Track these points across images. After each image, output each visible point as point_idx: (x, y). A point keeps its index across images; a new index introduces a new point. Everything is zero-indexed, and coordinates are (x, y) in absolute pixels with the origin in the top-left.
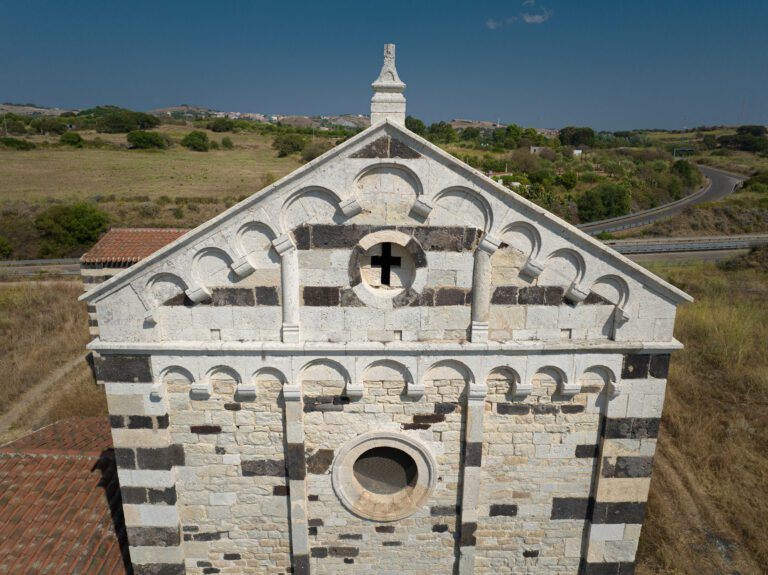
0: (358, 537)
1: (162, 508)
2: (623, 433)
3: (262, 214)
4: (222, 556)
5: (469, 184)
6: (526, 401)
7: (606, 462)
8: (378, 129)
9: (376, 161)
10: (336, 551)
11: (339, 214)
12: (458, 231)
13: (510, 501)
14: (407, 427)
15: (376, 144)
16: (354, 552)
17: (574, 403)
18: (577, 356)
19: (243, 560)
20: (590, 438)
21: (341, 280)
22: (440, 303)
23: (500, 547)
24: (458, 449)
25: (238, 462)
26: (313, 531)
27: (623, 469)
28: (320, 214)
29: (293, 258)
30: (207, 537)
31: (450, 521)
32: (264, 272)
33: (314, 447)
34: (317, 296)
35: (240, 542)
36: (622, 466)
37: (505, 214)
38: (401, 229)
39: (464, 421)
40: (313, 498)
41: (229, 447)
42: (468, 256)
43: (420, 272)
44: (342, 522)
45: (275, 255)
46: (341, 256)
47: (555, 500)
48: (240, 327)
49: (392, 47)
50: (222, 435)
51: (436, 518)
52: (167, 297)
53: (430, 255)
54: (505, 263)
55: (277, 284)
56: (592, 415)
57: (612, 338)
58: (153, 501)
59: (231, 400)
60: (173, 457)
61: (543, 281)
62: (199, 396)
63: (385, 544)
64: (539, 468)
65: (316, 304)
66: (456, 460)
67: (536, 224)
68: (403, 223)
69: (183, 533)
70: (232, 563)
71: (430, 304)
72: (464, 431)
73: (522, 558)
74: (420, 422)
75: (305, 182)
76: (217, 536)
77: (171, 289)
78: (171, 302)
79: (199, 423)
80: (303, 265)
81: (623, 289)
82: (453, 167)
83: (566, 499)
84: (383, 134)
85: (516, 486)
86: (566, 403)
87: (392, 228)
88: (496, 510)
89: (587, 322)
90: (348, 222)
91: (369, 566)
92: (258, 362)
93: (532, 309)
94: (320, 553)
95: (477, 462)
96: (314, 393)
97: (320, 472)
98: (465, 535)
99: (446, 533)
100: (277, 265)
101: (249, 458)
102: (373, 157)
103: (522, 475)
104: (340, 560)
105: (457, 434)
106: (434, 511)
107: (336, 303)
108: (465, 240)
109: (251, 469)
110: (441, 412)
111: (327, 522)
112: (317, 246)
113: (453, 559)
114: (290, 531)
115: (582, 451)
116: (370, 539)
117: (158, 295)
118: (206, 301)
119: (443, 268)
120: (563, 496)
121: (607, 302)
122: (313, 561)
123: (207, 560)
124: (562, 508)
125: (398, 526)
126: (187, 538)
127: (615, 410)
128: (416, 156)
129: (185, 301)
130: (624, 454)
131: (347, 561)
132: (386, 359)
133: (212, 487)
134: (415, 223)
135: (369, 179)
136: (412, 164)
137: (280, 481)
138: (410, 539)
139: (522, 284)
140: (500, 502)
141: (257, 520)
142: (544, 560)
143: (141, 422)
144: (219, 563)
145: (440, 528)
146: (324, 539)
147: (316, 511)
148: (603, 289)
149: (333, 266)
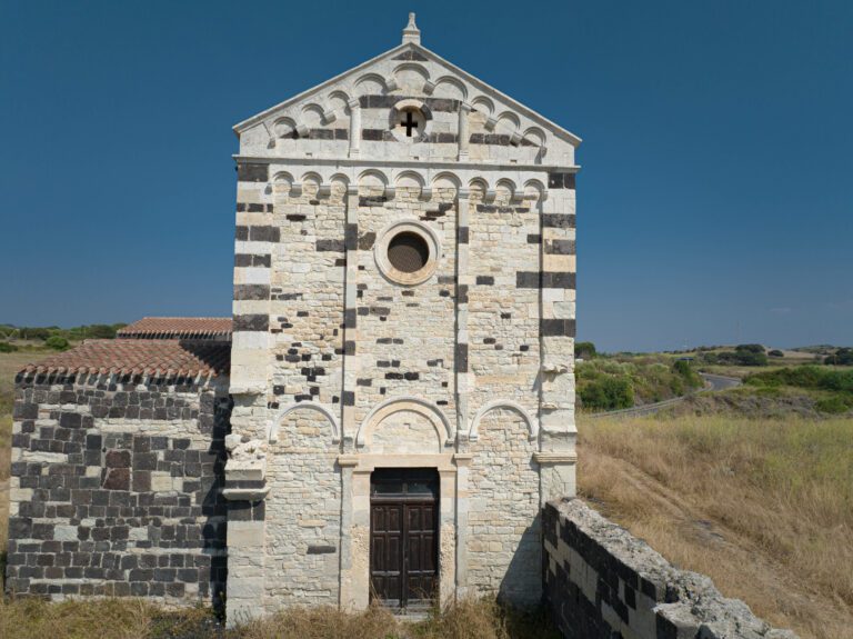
0: (390, 299)
1: (261, 269)
2: (554, 223)
3: (342, 87)
4: (296, 313)
5: (454, 75)
6: (495, 204)
7: (546, 244)
8: (406, 46)
9: (405, 62)
10: (374, 310)
11: (386, 89)
12: (450, 101)
13: (489, 274)
14: (422, 219)
15: (406, 54)
16: (387, 311)
17: (523, 206)
18: (521, 173)
19: (310, 317)
20: (535, 230)
21: (384, 126)
22: (441, 142)
23: (485, 309)
24: (454, 235)
25: (314, 241)
26: (360, 294)
27: (557, 248)
28: (374, 89)
29: (358, 111)
30: (287, 297)
31: (450, 287)
32: (341, 121)
33: (363, 230)
34: (371, 135)
35: (309, 303)
36: (557, 246)
37: (474, 92)
38: (419, 99)
39: (457, 216)
40: (361, 268)
41: (310, 231)
42: (455, 115)
43: (429, 123)
44: (379, 287)
45: (348, 110)
46: (385, 113)
47: (518, 273)
49: (413, 14)
50: (306, 223)
51: (441, 286)
52: (283, 133)
53: (434, 114)
54: (476, 120)
55: (348, 127)
56: (534, 214)
57: (540, 162)
58: (256, 264)
59: (314, 198)
60: (272, 235)
61: (498, 131)
62: (295, 194)
63: (408, 305)
64: (505, 250)
65: (369, 139)
66: (453, 242)
67: (491, 98)
68: (419, 96)
69: (271, 293)
70: (302, 319)
71: (435, 142)
72: (457, 222)
73: (500, 319)
74: (430, 216)
75: (367, 71)
76: (293, 297)
77: (286, 128)
78: (286, 136)
79: (293, 212)
80: (363, 117)
81: (542, 136)
82: (445, 66)
83: (525, 273)
84: (409, 49)
85: (492, 263)
86: (518, 206)
87: (413, 98)
88: (483, 280)
89: (525, 155)
90: (389, 94)
91: (397, 323)
92: (333, 170)
93: (494, 147)
94: (364, 311)
95: (466, 241)
96: (366, 194)
97: (367, 249)
98: (460, 296)
99: (448, 298)
100: (348, 117)
101: (322, 238)
102: (403, 59)
103: (495, 255)
104: (377, 318)
105: (453, 225)
106: (441, 280)
107: (381, 139)
108: (453, 106)
109: (323, 246)
110: (443, 209)
111: (370, 287)
112: (372, 107)
113: (454, 319)
114: (345, 294)
115: (535, 239)
116: (398, 304)
117: (278, 132)
118: (306, 136)
119: (439, 122)
120: (523, 270)
121: (535, 145)
122: (359, 318)
123: (284, 316)
124: (523, 279)
125: (416, 290)
126: (274, 297)
127: (548, 208)
128: (426, 60)
129: (295, 135)
130: (557, 238)
131: (383, 319)
132: (410, 170)
133: (296, 259)
134: (426, 96)
135: (401, 74)
136: (424, 64)
137: (340, 255)
138: (424, 302)
139: (486, 132)
140: (482, 274)
141: (323, 284)
142: (515, 321)
143: (256, 208)
144: (293, 319)
145: (444, 294)
146: (367, 301)
147: (363, 278)
148: (532, 138)
149: (380, 118)
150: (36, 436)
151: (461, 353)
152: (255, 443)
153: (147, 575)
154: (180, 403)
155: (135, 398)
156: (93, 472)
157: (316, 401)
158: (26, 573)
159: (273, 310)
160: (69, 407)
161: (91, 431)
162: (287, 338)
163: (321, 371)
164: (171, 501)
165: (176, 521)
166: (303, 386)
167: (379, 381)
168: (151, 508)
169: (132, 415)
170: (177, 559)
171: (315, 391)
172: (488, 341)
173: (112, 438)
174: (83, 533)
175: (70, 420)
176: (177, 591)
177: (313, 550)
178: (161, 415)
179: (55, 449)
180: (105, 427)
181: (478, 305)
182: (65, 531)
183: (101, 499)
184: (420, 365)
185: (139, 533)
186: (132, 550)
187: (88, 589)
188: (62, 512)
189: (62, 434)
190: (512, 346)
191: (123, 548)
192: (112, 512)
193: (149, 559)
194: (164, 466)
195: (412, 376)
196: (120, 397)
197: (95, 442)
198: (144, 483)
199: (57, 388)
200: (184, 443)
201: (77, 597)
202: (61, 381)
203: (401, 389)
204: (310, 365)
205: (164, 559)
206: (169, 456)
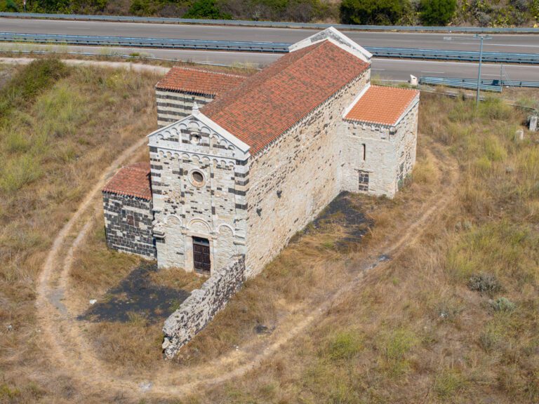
0: (193, 190)
1: (158, 177)
2: (238, 175)
4: (169, 190)
5: (206, 127)
6: (221, 167)
7: (236, 181)
9: (192, 120)
10: (189, 193)
11: (187, 128)
13: (220, 187)
14: (200, 168)
16: (193, 193)
18: (227, 159)
19: (172, 192)
20: (233, 176)
21: (188, 140)
22: (205, 145)
23: (219, 197)
24: (210, 174)
25: (172, 171)
26: (185, 188)
28: (184, 128)
29: (180, 134)
30: (166, 185)
31: (210, 190)
32: (176, 136)
33: (185, 170)
34: (185, 142)
35: (172, 188)
36: (239, 183)
37: (213, 132)
39: (210, 169)
40: (185, 180)
41: (170, 167)
42: (208, 138)
43: (201, 140)
44: (190, 186)
45: (177, 134)
46: (188, 135)
47: (229, 188)
48: (172, 145)
50: (169, 165)
51: (207, 189)
53: (202, 137)
54: (214, 140)
55: (178, 138)
56: (233, 171)
57: (234, 157)
59: (170, 158)
60: (160, 168)
61: (221, 144)
62: (165, 157)
63: (198, 193)
64: (225, 181)
66: (209, 176)
68: (197, 131)
70: (170, 192)
71: (203, 146)
73: (224, 201)
74: (203, 168)
75: (182, 123)
76: (167, 186)
77: (161, 137)
78: (161, 139)
79: (165, 162)
80: (182, 136)
81: (234, 148)
83: (231, 188)
85: (221, 184)
86: (228, 168)
87: (195, 132)
88: (218, 189)
89: (229, 153)
90: (189, 130)
91: (195, 197)
92: (174, 152)
93: (220, 149)
94: (186, 192)
95: (213, 177)
96: (185, 159)
97: (186, 175)
98: (212, 193)
101: (174, 170)
103: (222, 182)
104: (190, 195)
105: (209, 172)
106: (207, 187)
107: (187, 143)
108: (207, 135)
109: (174, 172)
110: (207, 166)
111: (187, 186)
112: (184, 133)
113: (211, 198)
114: (181, 187)
115: (233, 179)
116: (195, 191)
117: (159, 138)
118: (167, 140)
119: (204, 139)
122: (185, 194)
123: (166, 191)
124: (230, 190)
125: (200, 189)
126: (162, 185)
127: (236, 171)
129: (163, 139)
130: (239, 180)
131: (192, 195)
132: (196, 154)
133: (167, 175)
134: (199, 131)
135: (191, 123)
136: (198, 122)
137: (179, 176)
138: (203, 192)
139: (218, 144)
140: (218, 187)
141: (175, 183)
142: (228, 202)
143: (155, 160)
144: (168, 192)
145: (208, 191)
146: (187, 190)
147: (186, 183)
148: (231, 147)
149: (187, 137)
150: (109, 207)
151: (213, 209)
152: (161, 224)
153: (141, 249)
154: (144, 205)
155: (133, 201)
156: (124, 219)
157: (176, 215)
158: (112, 242)
159: (163, 189)
160: (116, 201)
161: (123, 209)
162: (167, 196)
163: (177, 207)
164: (145, 231)
165: (146, 237)
166: (173, 211)
167: (192, 213)
168: (140, 232)
169: (132, 206)
170: (148, 247)
171: (175, 212)
172: (221, 206)
173: (128, 211)
174: (124, 235)
175: (117, 204)
176: (148, 255)
177: (178, 253)
178: (140, 207)
179: (114, 211)
180: (126, 208)
181: (218, 196)
182: (119, 234)
183: (127, 227)
184: (203, 210)
185: (138, 238)
186: (136, 242)
187: (126, 250)
188: (118, 228)
189: (116, 208)
190: (228, 208)
191: (134, 240)
192: (130, 231)
193: (141, 245)
194: (142, 221)
195: (201, 213)
196: (129, 200)
197: (124, 211)
198: (137, 225)
199: (113, 195)
200: (147, 216)
201: (125, 251)
202: (113, 193)
203: (197, 216)
204: (173, 205)
205: (144, 246)
206: (143, 219)
